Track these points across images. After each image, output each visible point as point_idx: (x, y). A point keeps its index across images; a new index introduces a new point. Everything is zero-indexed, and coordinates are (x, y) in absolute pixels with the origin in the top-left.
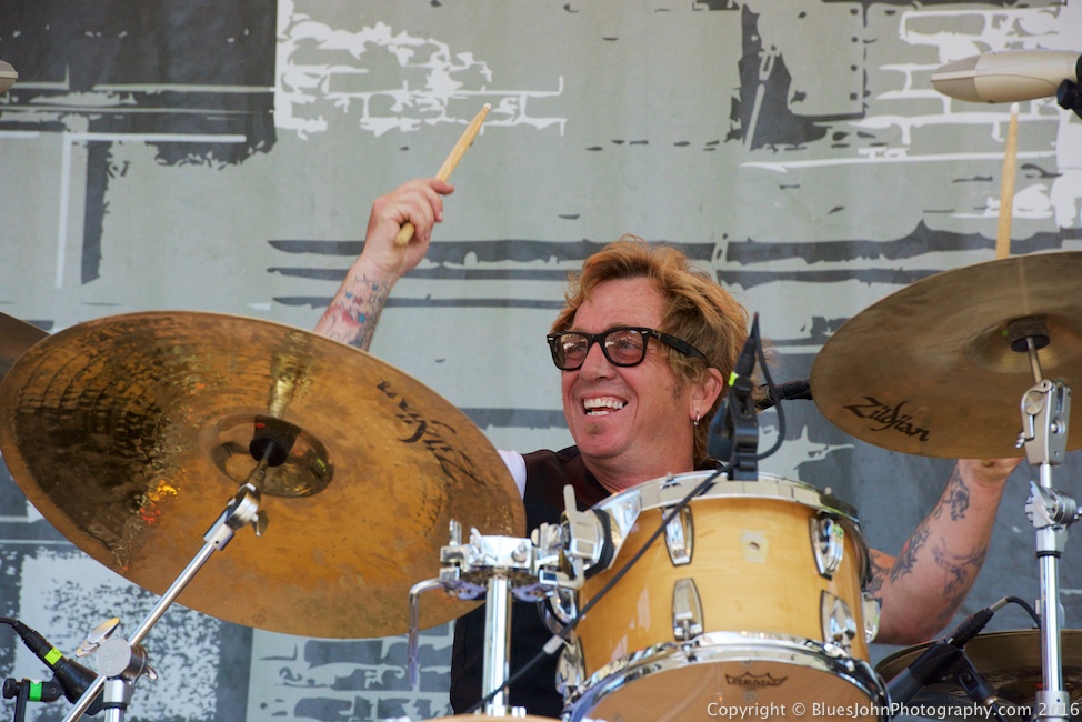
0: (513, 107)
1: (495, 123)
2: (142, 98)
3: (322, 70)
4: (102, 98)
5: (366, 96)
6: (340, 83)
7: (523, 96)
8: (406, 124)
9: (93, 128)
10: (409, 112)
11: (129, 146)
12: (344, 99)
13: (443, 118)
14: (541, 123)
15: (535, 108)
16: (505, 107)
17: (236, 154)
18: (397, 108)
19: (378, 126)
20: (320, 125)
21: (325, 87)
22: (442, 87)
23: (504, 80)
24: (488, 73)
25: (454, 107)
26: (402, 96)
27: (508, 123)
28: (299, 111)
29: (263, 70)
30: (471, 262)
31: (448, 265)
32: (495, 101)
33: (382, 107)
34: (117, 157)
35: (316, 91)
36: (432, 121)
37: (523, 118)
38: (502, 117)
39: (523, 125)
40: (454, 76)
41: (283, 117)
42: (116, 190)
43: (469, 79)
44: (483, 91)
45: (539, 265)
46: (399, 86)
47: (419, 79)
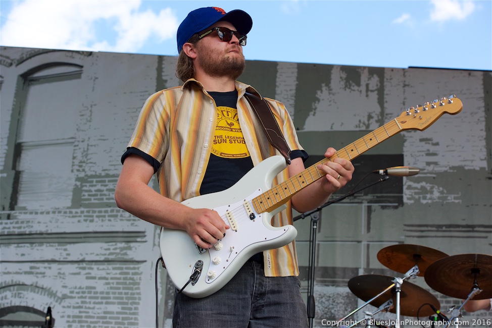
0: (451, 198)
1: (447, 201)
2: (377, 197)
3: (413, 191)
4: (369, 197)
5: (421, 196)
6: (416, 193)
7: (453, 196)
8: (430, 201)
9: (368, 203)
10: (430, 199)
11: (375, 206)
12: (417, 197)
13: (437, 200)
14: (457, 201)
15: (455, 198)
16: (449, 198)
17: (396, 207)
18: (428, 198)
19: (424, 202)
20: (412, 202)
21: (413, 194)
22: (436, 194)
23: (449, 192)
24: (445, 191)
25: (439, 198)
26: (428, 196)
27: (450, 201)
28: (408, 199)
29: (401, 191)
30: (444, 228)
31: (440, 229)
32: (447, 197)
33: (425, 198)
34: (373, 208)
35: (411, 195)
36: (435, 201)
37: (453, 200)
38: (449, 200)
39: (453, 202)
40: (439, 192)
41: (405, 200)
42: (373, 215)
43: (442, 193)
44: (445, 195)
45: (458, 229)
46: (427, 194)
47: (432, 193)
